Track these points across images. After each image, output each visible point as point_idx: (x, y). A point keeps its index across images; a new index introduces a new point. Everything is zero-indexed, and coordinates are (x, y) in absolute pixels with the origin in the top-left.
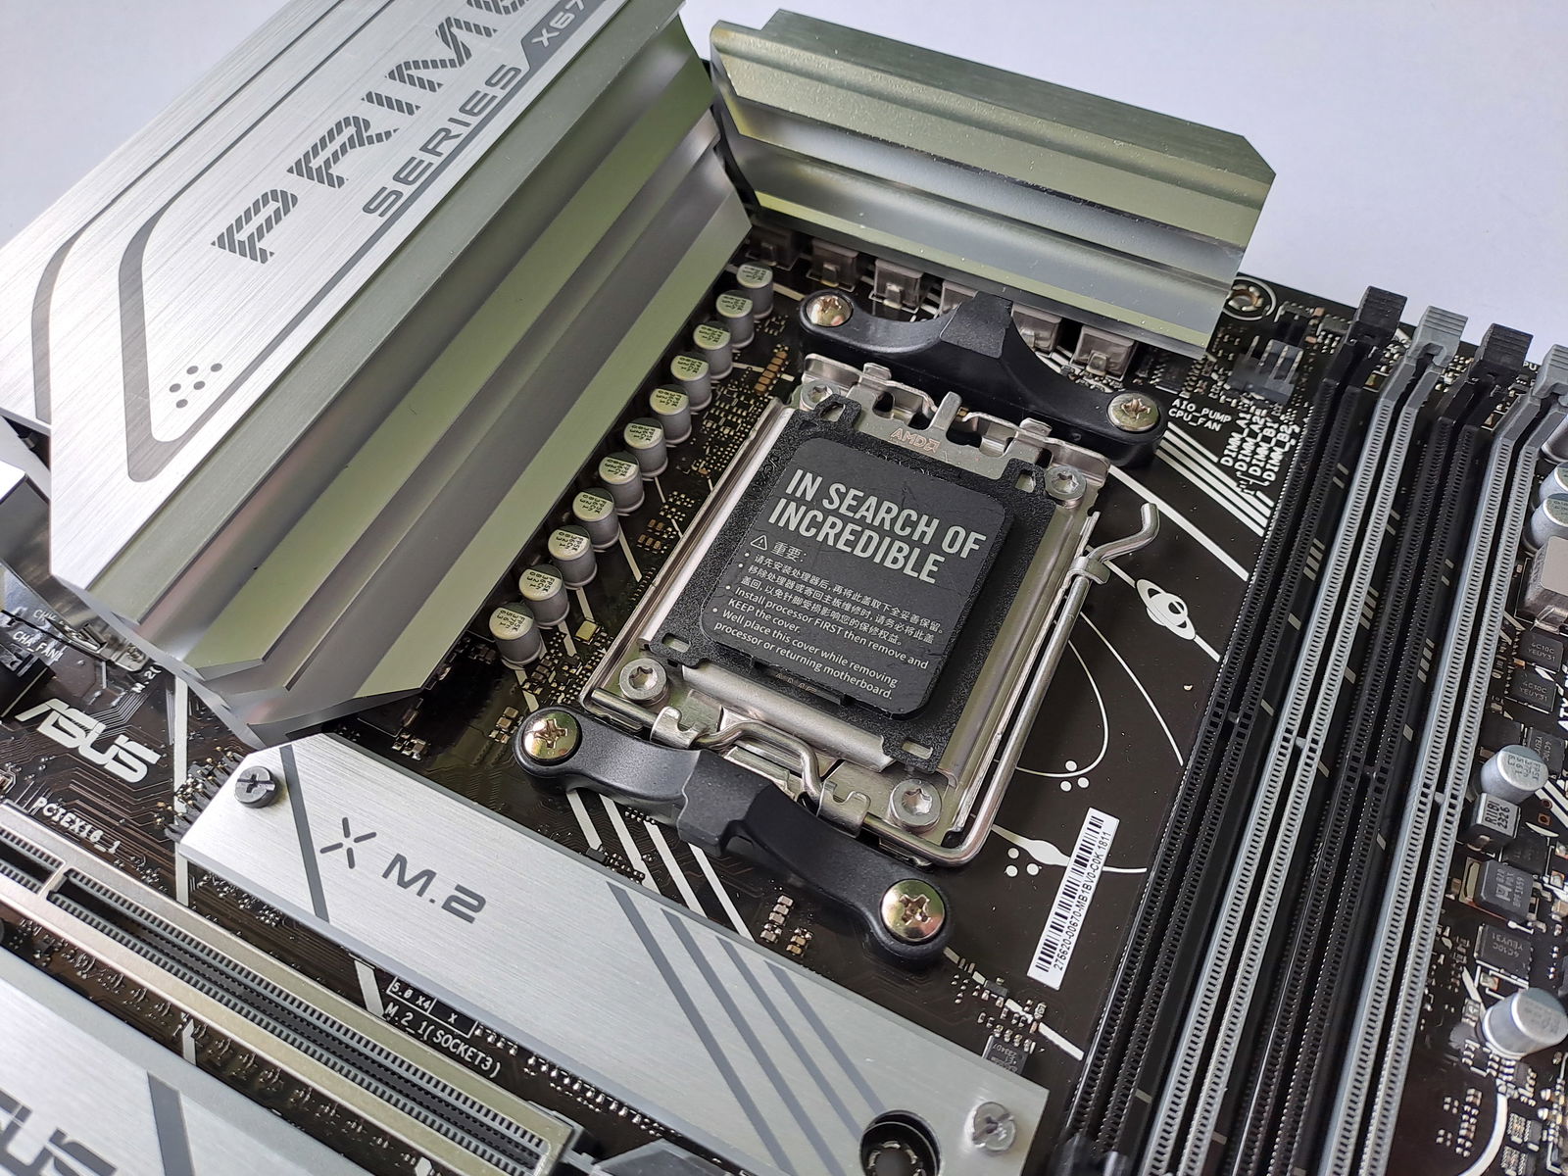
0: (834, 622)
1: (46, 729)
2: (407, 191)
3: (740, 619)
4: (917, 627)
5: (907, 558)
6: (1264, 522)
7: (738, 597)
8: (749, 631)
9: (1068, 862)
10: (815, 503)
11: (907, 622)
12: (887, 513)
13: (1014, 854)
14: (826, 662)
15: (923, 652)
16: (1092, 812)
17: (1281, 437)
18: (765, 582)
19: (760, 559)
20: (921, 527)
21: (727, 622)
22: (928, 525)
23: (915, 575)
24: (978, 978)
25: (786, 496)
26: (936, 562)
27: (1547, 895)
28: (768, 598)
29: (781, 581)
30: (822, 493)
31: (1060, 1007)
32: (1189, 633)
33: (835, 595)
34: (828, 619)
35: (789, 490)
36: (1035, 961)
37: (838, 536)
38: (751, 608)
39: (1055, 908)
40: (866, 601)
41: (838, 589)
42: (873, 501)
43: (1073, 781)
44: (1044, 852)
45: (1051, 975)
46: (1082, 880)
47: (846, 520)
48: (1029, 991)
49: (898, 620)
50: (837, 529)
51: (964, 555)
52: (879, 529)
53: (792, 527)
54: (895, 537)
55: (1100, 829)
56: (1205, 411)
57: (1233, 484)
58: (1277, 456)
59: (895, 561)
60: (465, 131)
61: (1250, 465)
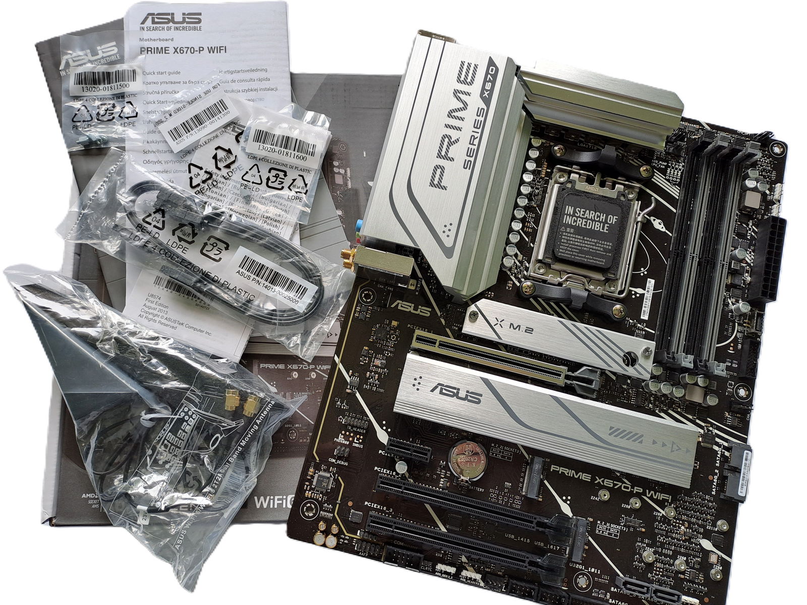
0: (587, 247)
1: (399, 308)
2: (472, 159)
3: (564, 251)
4: (607, 245)
5: (600, 227)
6: (678, 195)
7: (562, 245)
8: (567, 254)
9: (645, 292)
10: (573, 215)
11: (604, 244)
12: (591, 214)
13: (633, 293)
14: (587, 258)
15: (609, 251)
16: (648, 279)
17: (680, 167)
18: (567, 240)
19: (564, 234)
20: (601, 217)
21: (562, 252)
22: (603, 216)
23: (603, 231)
24: (631, 321)
25: (566, 214)
26: (607, 227)
27: (745, 279)
28: (569, 244)
29: (571, 239)
30: (575, 212)
31: (650, 323)
32: (664, 230)
33: (585, 240)
34: (585, 247)
35: (566, 213)
36: (642, 315)
37: (582, 223)
38: (566, 248)
39: (644, 303)
40: (593, 240)
41: (585, 238)
42: (588, 211)
43: (643, 273)
44: (640, 291)
45: (645, 317)
46: (649, 295)
47: (582, 218)
48: (641, 321)
49: (602, 244)
50: (581, 222)
51: (614, 223)
52: (591, 220)
53: (570, 223)
54: (596, 221)
55: (651, 283)
56: (660, 162)
57: (669, 184)
58: (679, 174)
59: (597, 228)
60: (479, 135)
61: (673, 178)
